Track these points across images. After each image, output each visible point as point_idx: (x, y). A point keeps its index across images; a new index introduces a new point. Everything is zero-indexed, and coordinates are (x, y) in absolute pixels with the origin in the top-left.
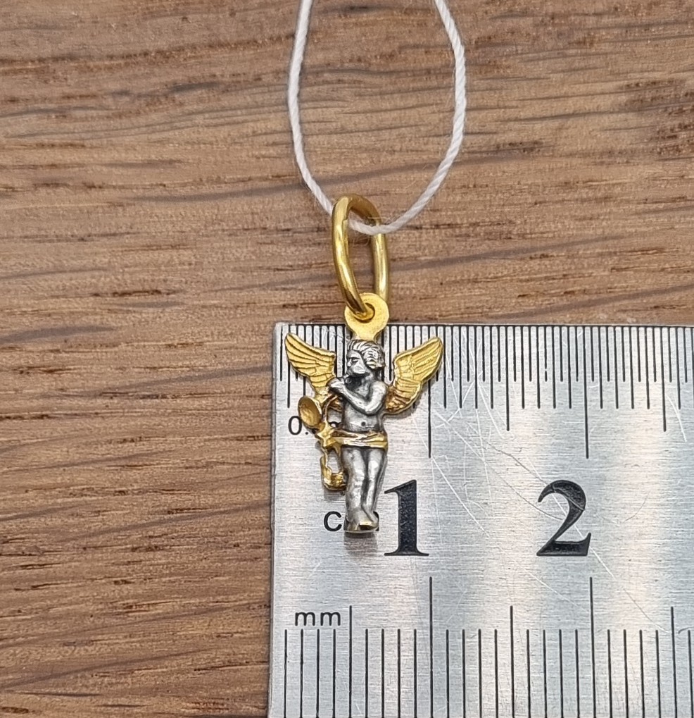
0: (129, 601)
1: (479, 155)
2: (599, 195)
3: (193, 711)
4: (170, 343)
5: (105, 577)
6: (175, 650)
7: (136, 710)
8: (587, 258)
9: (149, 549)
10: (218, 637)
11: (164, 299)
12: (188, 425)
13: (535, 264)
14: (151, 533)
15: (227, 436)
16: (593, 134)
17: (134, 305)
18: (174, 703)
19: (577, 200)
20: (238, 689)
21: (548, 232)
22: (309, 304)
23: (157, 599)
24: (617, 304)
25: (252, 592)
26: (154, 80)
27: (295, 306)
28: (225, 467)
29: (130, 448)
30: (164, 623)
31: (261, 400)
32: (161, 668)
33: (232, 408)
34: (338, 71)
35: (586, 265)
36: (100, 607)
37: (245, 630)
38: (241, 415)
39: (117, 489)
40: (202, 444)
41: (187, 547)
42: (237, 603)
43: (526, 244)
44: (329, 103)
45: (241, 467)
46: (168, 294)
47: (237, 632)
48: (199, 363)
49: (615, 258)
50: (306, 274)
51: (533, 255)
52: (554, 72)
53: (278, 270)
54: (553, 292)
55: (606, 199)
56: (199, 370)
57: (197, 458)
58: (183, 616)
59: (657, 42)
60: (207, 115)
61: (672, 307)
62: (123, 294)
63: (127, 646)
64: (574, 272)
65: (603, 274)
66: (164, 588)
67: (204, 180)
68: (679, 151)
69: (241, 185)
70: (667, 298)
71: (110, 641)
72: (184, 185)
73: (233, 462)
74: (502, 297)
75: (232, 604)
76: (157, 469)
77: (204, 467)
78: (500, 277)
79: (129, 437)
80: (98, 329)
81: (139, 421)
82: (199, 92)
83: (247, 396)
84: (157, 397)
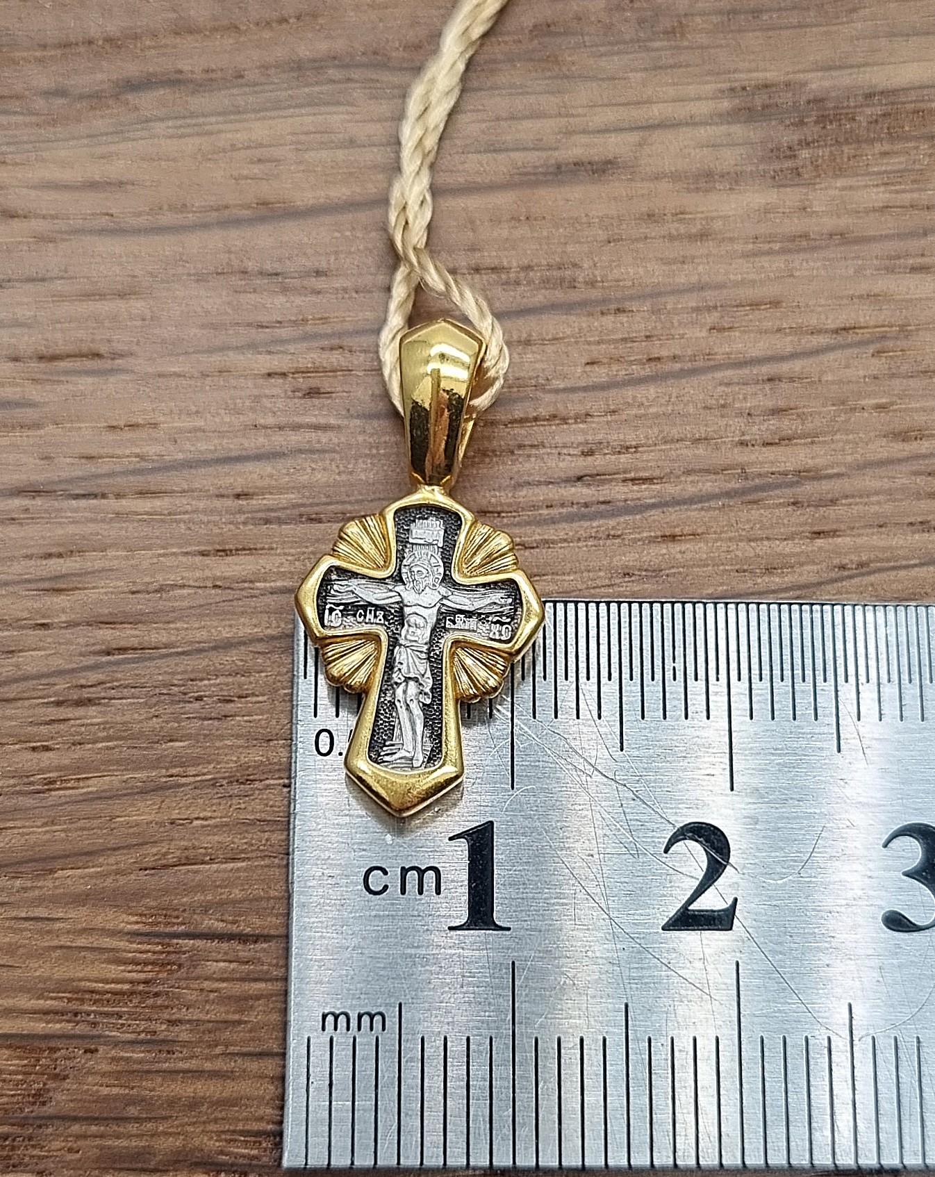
0: (51, 775)
1: (533, 178)
2: (694, 231)
3: (136, 927)
4: (115, 424)
5: (20, 741)
6: (113, 842)
7: (58, 925)
8: (678, 314)
9: (79, 703)
10: (172, 823)
11: (107, 364)
12: (136, 535)
13: (608, 321)
14: (83, 682)
15: (189, 550)
16: (686, 151)
17: (66, 373)
18: (110, 916)
19: (664, 237)
20: (199, 897)
21: (625, 280)
22: (303, 372)
23: (88, 773)
24: (719, 375)
25: (219, 763)
26: (99, 76)
27: (284, 375)
28: (185, 591)
29: (55, 565)
30: (99, 805)
31: (236, 501)
32: (93, 867)
33: (195, 511)
34: (347, 66)
35: (676, 324)
36: (12, 782)
37: (209, 814)
38: (209, 522)
39: (39, 622)
40: (155, 560)
41: (132, 701)
42: (199, 778)
43: (595, 294)
44: (334, 109)
45: (207, 591)
46: (113, 359)
47: (197, 819)
48: (152, 450)
49: (716, 314)
50: (299, 331)
51: (604, 308)
52: (634, 70)
53: (262, 327)
54: (632, 358)
55: (703, 236)
56: (153, 461)
57: (147, 579)
58: (125, 795)
59: (770, 33)
60: (170, 123)
61: (792, 380)
62: (54, 358)
63: (47, 836)
64: (660, 332)
65: (699, 335)
66: (99, 756)
67: (166, 207)
68: (799, 175)
69: (215, 214)
70: (785, 368)
71: (25, 830)
72: (140, 214)
73: (196, 584)
74: (563, 364)
75: (192, 779)
76: (92, 595)
77: (156, 591)
78: (561, 339)
79: (54, 550)
80: (18, 404)
81: (71, 529)
82: (162, 92)
83: (217, 496)
84: (95, 496)
